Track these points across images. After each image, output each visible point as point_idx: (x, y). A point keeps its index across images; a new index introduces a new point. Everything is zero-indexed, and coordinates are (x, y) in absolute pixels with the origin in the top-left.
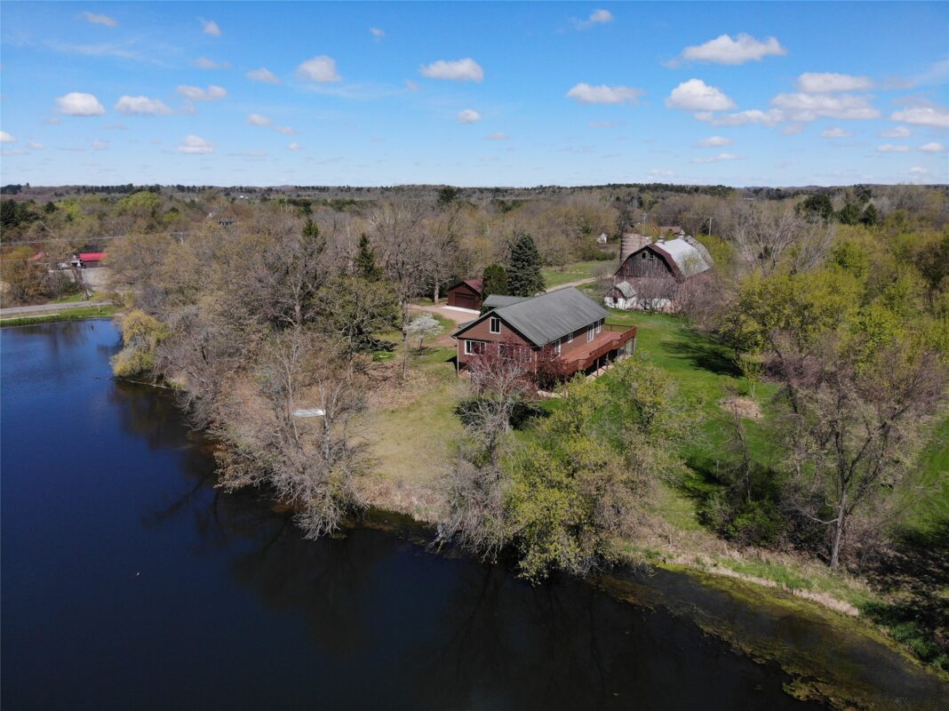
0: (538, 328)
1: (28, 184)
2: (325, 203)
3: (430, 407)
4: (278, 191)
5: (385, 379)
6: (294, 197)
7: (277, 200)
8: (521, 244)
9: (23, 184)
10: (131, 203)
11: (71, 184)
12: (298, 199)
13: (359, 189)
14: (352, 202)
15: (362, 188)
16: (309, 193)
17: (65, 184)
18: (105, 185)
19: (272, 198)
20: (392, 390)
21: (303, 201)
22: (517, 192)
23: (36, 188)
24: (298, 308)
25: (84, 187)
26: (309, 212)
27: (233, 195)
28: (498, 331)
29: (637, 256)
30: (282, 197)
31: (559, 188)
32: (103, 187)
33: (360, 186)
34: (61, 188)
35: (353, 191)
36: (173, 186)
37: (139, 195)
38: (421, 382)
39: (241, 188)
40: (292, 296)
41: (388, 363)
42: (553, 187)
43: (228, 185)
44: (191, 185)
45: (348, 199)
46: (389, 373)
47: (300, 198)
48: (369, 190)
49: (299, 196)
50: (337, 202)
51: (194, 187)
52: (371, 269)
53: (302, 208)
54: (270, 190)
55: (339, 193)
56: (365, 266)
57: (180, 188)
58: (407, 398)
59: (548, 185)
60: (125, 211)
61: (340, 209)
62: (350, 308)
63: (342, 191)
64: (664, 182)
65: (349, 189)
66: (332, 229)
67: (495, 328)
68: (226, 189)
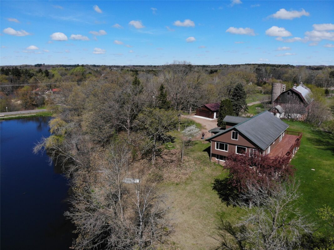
0: (259, 137)
1: (44, 64)
2: (143, 71)
3: (197, 182)
4: (127, 67)
5: (172, 161)
6: (132, 69)
7: (127, 70)
8: (237, 88)
9: (42, 64)
10: (75, 71)
11: (58, 64)
12: (134, 70)
13: (155, 66)
14: (152, 70)
15: (156, 66)
16: (137, 68)
17: (56, 64)
18: (70, 65)
19: (124, 69)
20: (176, 169)
21: (135, 70)
22: (211, 67)
23: (47, 65)
24: (128, 121)
25: (63, 65)
26: (137, 74)
27: (112, 68)
28: (236, 138)
29: (285, 94)
30: (128, 69)
31: (227, 65)
32: (69, 65)
33: (155, 65)
34: (55, 65)
35: (153, 67)
36: (92, 65)
37: (78, 68)
38: (191, 164)
39: (115, 66)
40: (126, 115)
41: (173, 151)
42: (225, 65)
43: (111, 65)
44: (98, 65)
45: (151, 69)
46: (174, 158)
47: (135, 69)
48: (158, 66)
49: (134, 69)
50: (148, 70)
51: (99, 65)
52: (165, 102)
53: (135, 73)
54: (124, 66)
55: (148, 68)
56: (162, 101)
57: (94, 66)
58: (184, 174)
59: (223, 64)
60: (73, 73)
61: (148, 73)
62: (155, 126)
63: (149, 67)
64: (267, 63)
65: (151, 66)
66: (145, 81)
67: (235, 136)
68: (110, 66)
